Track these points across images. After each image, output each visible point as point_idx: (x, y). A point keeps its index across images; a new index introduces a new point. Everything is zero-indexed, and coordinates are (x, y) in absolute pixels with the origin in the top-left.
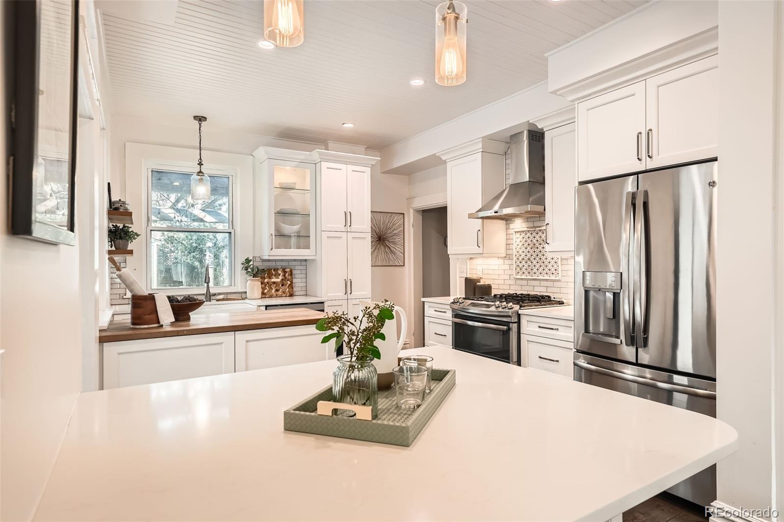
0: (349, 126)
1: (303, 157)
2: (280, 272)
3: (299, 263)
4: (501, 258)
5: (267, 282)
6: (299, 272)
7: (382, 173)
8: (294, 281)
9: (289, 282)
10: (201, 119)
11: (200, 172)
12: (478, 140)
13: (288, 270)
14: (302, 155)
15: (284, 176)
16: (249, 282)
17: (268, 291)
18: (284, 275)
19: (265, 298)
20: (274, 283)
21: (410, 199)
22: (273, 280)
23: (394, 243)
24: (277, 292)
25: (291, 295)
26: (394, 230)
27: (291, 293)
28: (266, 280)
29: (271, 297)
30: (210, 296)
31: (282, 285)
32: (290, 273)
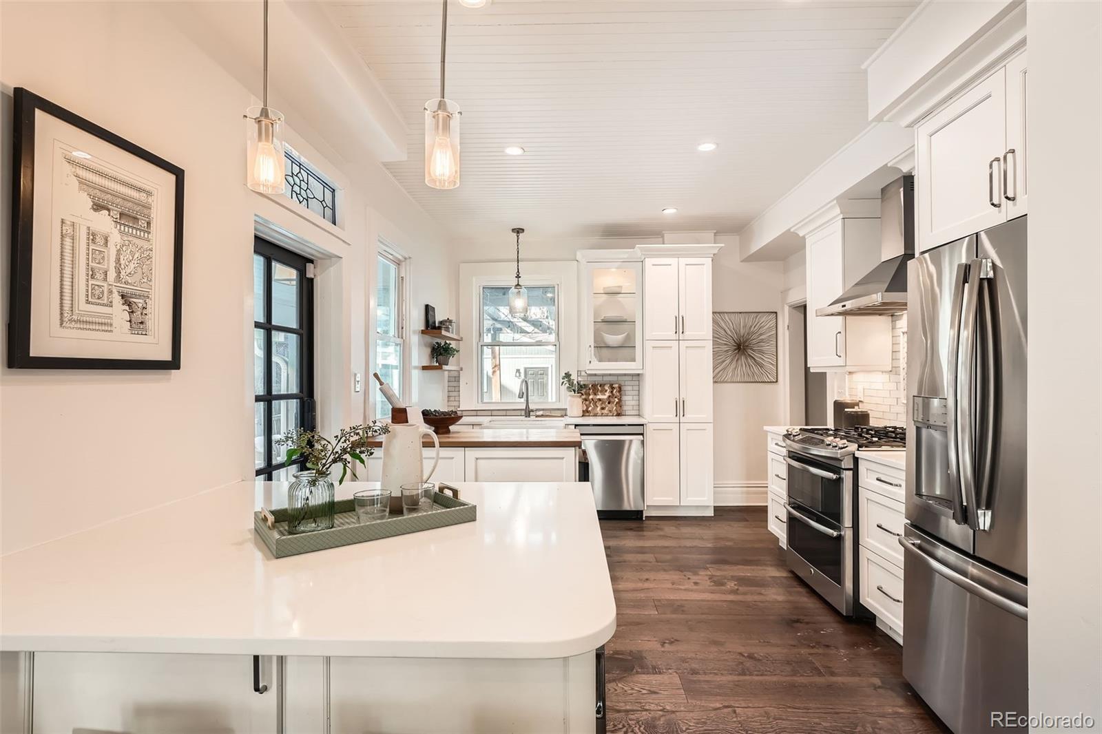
0: (670, 211)
1: (626, 256)
2: (606, 388)
3: (630, 378)
4: (885, 372)
5: (592, 399)
6: (630, 388)
7: (742, 261)
8: (624, 398)
9: (617, 400)
10: (519, 231)
11: (518, 285)
12: (833, 203)
13: (616, 386)
14: (623, 254)
15: (611, 279)
16: (569, 398)
17: (593, 409)
18: (612, 392)
19: (589, 416)
20: (600, 400)
21: (785, 292)
22: (598, 397)
23: (761, 352)
24: (603, 411)
25: (619, 415)
26: (761, 334)
27: (619, 412)
28: (591, 397)
29: (595, 415)
30: (529, 412)
31: (609, 403)
32: (618, 389)
